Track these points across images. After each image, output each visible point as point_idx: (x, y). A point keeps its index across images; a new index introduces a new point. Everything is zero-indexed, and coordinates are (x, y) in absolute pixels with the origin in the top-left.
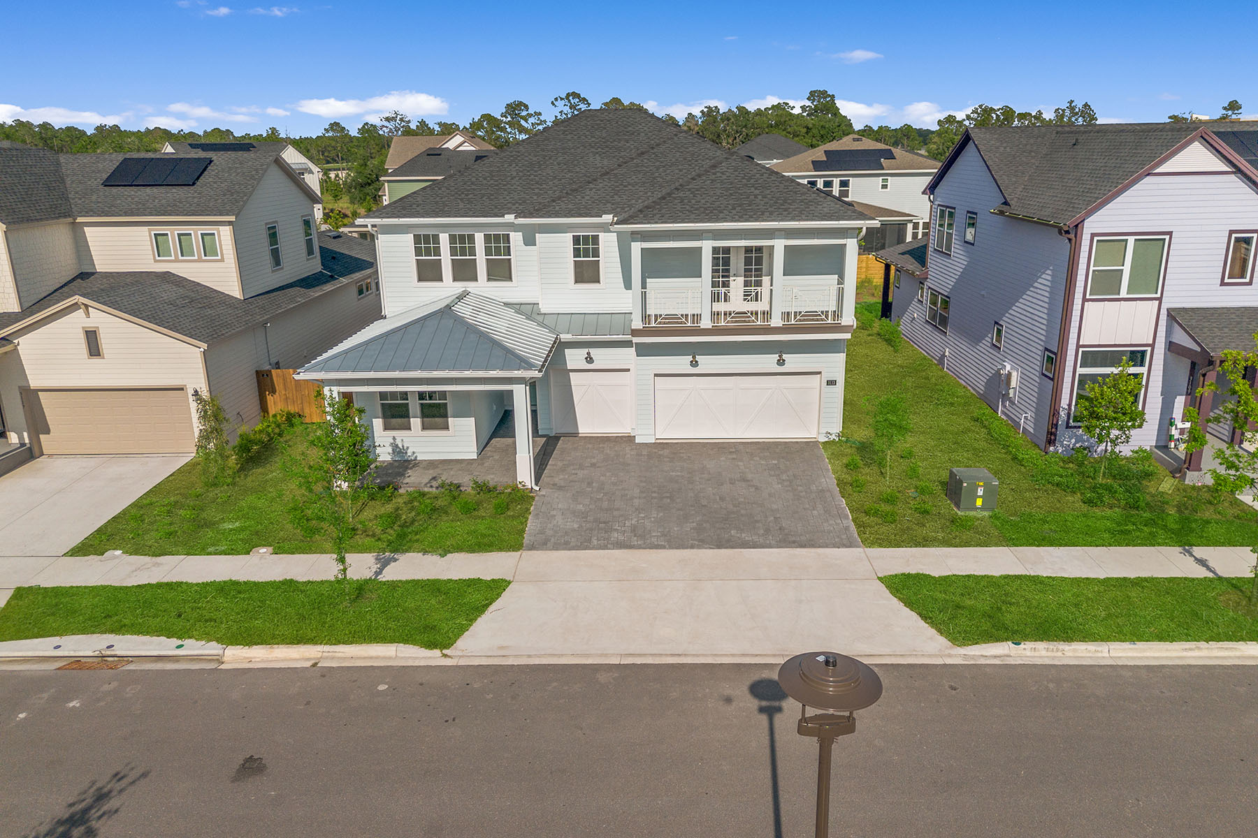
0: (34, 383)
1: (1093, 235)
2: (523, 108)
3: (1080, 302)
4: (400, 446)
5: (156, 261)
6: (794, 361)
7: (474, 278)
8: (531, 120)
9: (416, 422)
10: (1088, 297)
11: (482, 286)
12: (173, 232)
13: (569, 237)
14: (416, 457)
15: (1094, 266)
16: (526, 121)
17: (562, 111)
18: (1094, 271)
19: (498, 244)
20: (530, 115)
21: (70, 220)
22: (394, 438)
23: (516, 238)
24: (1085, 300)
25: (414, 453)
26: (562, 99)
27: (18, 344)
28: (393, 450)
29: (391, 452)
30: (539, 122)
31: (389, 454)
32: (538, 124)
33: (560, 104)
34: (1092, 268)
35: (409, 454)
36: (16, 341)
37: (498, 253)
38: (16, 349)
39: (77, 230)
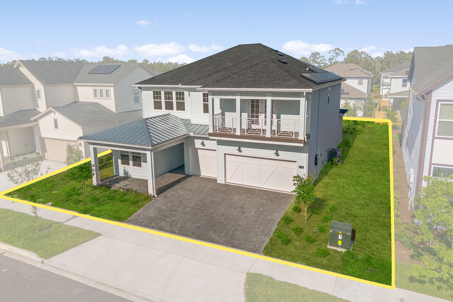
0: (43, 135)
1: (438, 101)
2: (318, 54)
3: (431, 138)
4: (126, 171)
5: (94, 98)
6: (283, 155)
7: (172, 109)
8: (320, 59)
9: (131, 162)
10: (436, 136)
11: (175, 112)
12: (99, 89)
13: (202, 93)
14: (131, 176)
15: (439, 119)
16: (318, 59)
17: (332, 55)
18: (439, 121)
19: (180, 96)
20: (320, 57)
21: (72, 84)
22: (125, 168)
23: (186, 93)
24: (434, 138)
25: (130, 174)
26: (333, 51)
27: (39, 122)
28: (124, 172)
29: (124, 173)
30: (323, 59)
31: (123, 174)
32: (322, 60)
33: (332, 52)
34: (438, 120)
35: (129, 175)
36: (38, 121)
37: (180, 100)
38: (38, 124)
39: (75, 87)
